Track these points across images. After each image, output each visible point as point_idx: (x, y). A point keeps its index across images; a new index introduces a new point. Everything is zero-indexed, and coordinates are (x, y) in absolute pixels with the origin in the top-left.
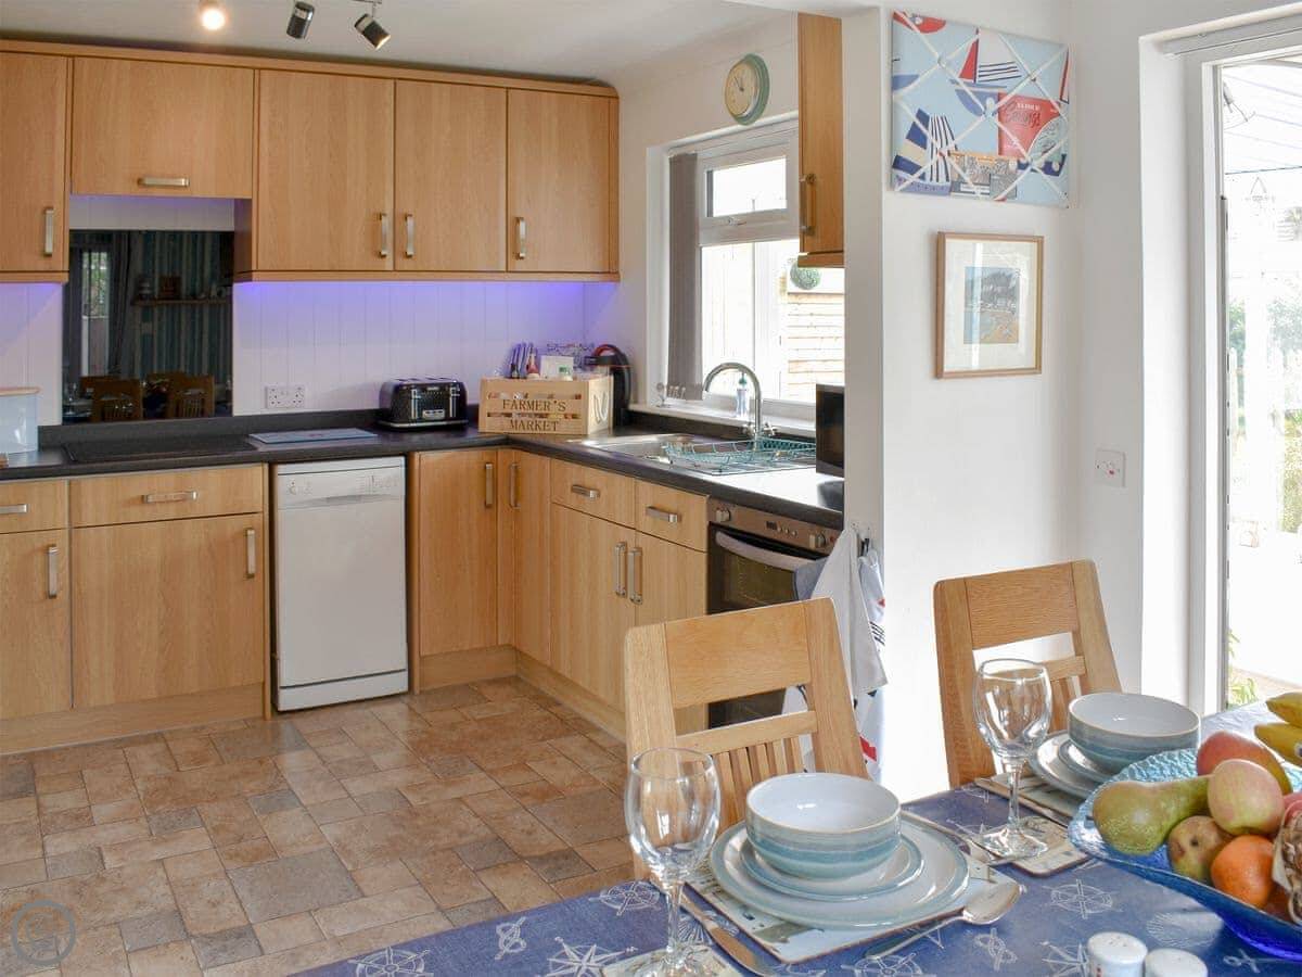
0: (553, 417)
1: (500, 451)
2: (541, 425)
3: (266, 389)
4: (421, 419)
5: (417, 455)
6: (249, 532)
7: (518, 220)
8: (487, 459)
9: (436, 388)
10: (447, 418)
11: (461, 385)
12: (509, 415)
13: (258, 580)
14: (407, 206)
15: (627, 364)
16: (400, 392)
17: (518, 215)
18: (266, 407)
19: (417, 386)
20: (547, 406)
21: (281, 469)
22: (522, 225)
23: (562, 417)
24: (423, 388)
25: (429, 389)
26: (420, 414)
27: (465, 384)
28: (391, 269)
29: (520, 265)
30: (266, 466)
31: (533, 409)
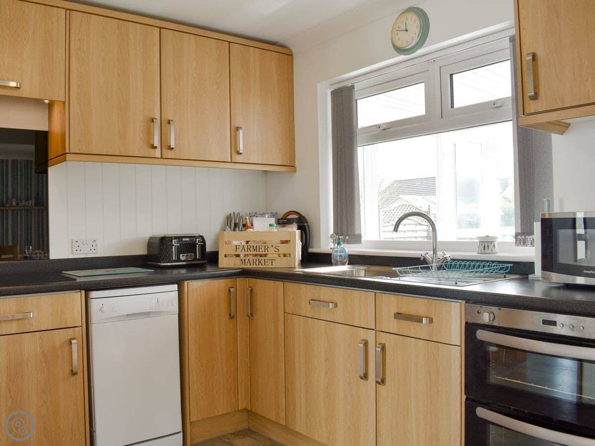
0: (270, 256)
1: (237, 279)
2: (263, 262)
3: (72, 240)
4: (179, 260)
5: (186, 283)
6: (73, 342)
7: (238, 129)
8: (230, 285)
9: (187, 239)
10: (195, 259)
11: (202, 237)
12: (238, 256)
13: (79, 376)
14: (169, 115)
15: (307, 223)
16: (165, 241)
17: (237, 126)
18: (72, 253)
19: (176, 238)
20: (266, 249)
21: (94, 294)
22: (241, 131)
23: (276, 256)
24: (179, 238)
25: (184, 239)
26: (178, 257)
27: (205, 237)
28: (160, 157)
29: (239, 158)
30: (83, 292)
31: (257, 251)
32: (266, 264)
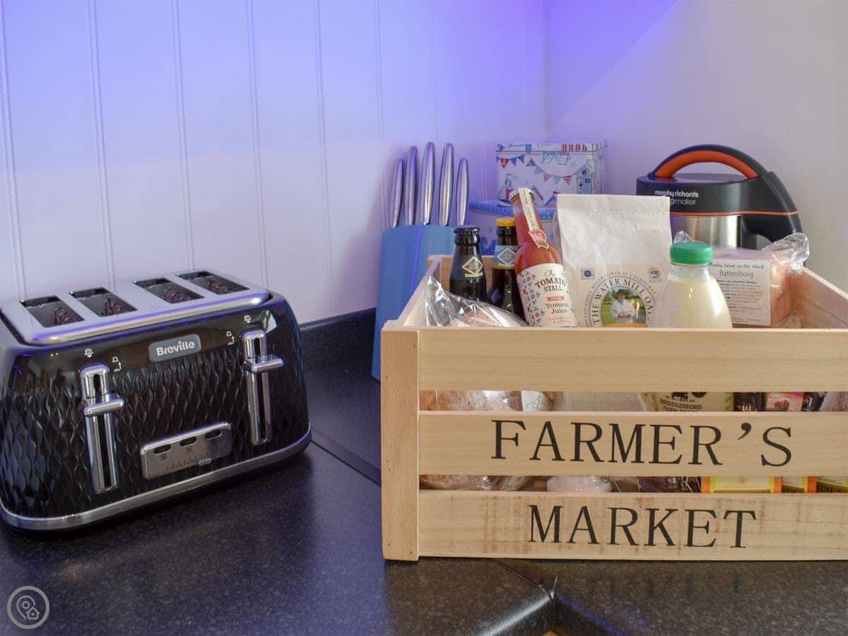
0: (724, 487)
2: (677, 527)
15: (793, 209)
31: (638, 460)
32: (699, 536)
